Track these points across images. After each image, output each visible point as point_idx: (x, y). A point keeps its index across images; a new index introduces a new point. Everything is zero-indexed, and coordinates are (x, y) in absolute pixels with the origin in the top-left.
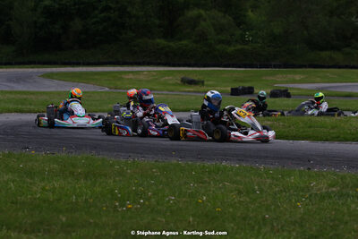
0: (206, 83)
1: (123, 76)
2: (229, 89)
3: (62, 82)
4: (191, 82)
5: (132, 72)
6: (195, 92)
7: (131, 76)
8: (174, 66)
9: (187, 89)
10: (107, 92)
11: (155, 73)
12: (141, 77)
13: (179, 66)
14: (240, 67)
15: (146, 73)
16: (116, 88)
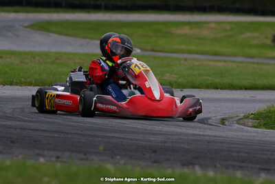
1: (173, 30)
3: (63, 38)
5: (189, 24)
7: (186, 30)
11: (228, 27)
12: (205, 33)
15: (213, 25)
16: (152, 50)
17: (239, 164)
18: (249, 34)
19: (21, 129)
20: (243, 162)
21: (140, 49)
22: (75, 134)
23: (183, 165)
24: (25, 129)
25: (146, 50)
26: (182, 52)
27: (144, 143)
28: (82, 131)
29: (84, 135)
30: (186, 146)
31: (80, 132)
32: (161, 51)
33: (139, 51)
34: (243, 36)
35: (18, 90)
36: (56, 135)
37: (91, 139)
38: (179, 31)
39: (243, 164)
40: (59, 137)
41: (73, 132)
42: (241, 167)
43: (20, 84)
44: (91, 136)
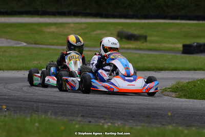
0: (148, 39)
1: (44, 29)
2: (180, 46)
4: (130, 37)
6: (136, 49)
7: (53, 29)
8: (107, 17)
9: (126, 46)
10: (25, 48)
11: (83, 26)
13: (114, 17)
14: (190, 19)
15: (72, 25)
16: (35, 44)
18: (99, 32)
21: (26, 42)
25: (31, 43)
26: (57, 44)
32: (42, 44)
33: (25, 44)
34: (95, 33)
38: (48, 30)
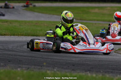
17: (111, 71)
19: (15, 55)
20: (114, 70)
22: (39, 57)
23: (86, 71)
24: (16, 55)
27: (70, 61)
28: (42, 56)
29: (43, 58)
30: (89, 63)
31: (41, 57)
35: (17, 38)
36: (30, 58)
37: (46, 59)
39: (113, 71)
40: (31, 59)
41: (38, 56)
42: (112, 72)
43: (18, 35)
44: (46, 58)
